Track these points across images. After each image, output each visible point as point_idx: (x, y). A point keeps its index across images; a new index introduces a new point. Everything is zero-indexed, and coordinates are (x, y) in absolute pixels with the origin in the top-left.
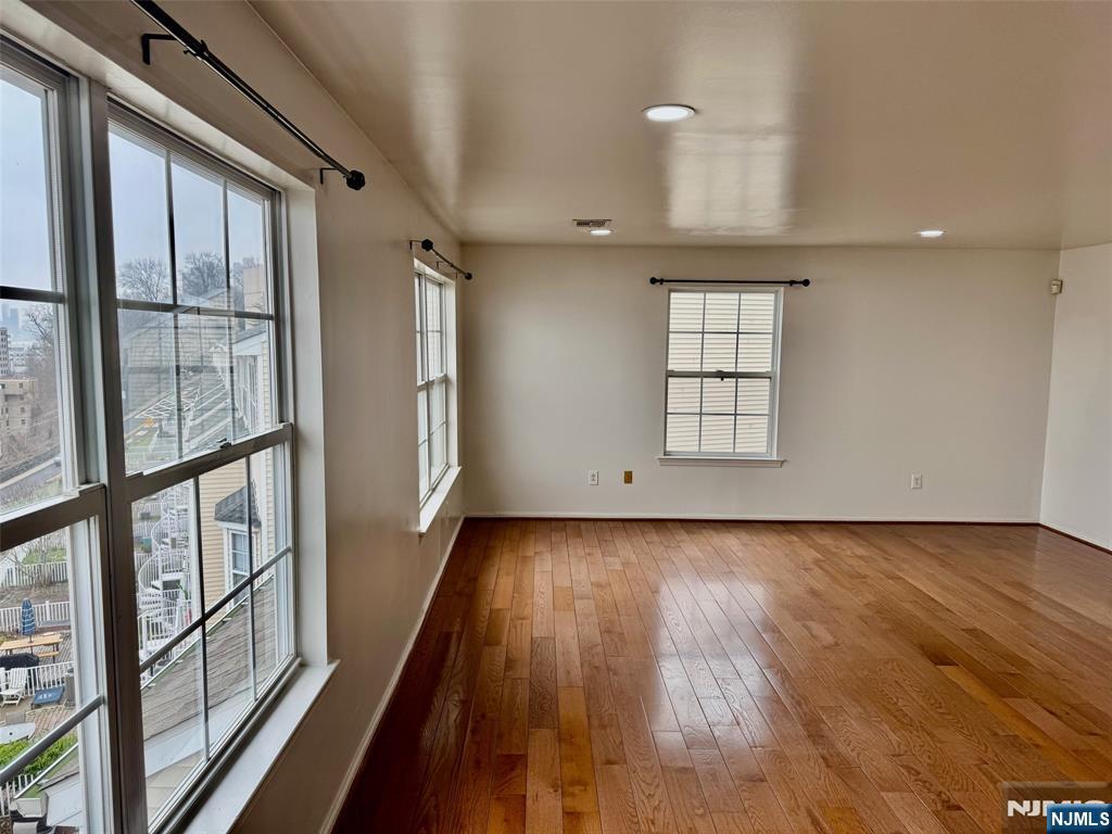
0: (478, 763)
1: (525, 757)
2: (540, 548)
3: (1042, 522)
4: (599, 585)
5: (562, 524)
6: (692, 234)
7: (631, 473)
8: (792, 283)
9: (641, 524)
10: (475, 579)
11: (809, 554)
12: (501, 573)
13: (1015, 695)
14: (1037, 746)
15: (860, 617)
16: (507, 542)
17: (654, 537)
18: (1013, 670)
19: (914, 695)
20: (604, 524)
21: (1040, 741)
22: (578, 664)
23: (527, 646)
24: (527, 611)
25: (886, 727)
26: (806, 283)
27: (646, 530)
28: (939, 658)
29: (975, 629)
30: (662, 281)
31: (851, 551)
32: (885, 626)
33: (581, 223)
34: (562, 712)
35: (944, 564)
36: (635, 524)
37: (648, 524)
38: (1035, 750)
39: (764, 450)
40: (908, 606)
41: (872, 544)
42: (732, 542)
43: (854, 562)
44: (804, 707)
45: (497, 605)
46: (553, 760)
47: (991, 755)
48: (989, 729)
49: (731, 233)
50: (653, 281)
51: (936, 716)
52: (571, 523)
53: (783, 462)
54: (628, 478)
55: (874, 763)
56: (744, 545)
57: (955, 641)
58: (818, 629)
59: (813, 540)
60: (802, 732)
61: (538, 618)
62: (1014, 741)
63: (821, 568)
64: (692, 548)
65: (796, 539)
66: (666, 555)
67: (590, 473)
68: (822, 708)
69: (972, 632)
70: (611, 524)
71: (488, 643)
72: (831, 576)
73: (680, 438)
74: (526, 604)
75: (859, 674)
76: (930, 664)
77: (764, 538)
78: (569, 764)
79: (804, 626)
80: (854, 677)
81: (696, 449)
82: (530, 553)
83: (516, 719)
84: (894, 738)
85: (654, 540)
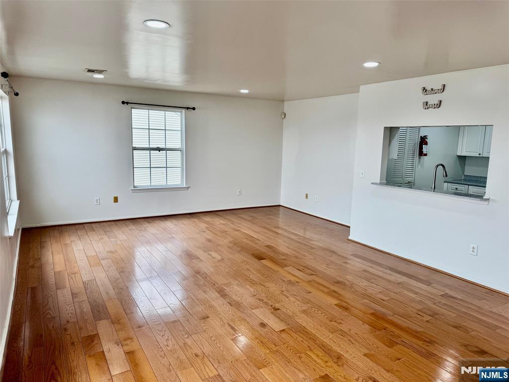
0: (73, 344)
1: (97, 335)
2: (73, 238)
3: (281, 205)
4: (111, 252)
5: (82, 226)
6: (145, 81)
7: (117, 197)
8: (188, 108)
9: (125, 221)
10: (40, 259)
11: (203, 226)
12: (54, 253)
13: (286, 266)
14: (297, 282)
15: (229, 247)
16: (52, 238)
17: (132, 227)
18: (284, 258)
19: (255, 273)
20: (105, 224)
21: (298, 280)
22: (111, 288)
23: (81, 285)
24: (76, 270)
25: (248, 286)
26: (194, 109)
27: (128, 224)
28: (260, 258)
29: (269, 246)
30: (127, 103)
31: (218, 221)
32: (239, 249)
33: (89, 71)
34: (110, 310)
35: (254, 223)
36: (121, 222)
37: (127, 221)
38: (297, 283)
39: (180, 183)
40: (245, 240)
41: (226, 219)
42: (169, 224)
43: (221, 226)
44: (216, 285)
45: (58, 269)
46: (112, 332)
47: (284, 288)
48: (282, 280)
49: (164, 83)
50: (123, 103)
51: (264, 278)
52: (87, 225)
53: (188, 188)
54: (116, 200)
55: (247, 300)
56: (175, 225)
57: (264, 251)
58: (214, 254)
59: (203, 220)
60: (218, 295)
61: (83, 272)
62: (290, 282)
63: (209, 230)
64: (152, 229)
65: (196, 220)
66: (141, 234)
67: (95, 198)
68: (224, 284)
69: (268, 246)
70: (109, 223)
71: (58, 288)
72: (215, 233)
73: (141, 179)
74: (74, 267)
75: (234, 269)
76: (257, 260)
77: (184, 222)
78: (121, 333)
79: (209, 254)
80: (232, 270)
81: (149, 184)
82: (68, 242)
83: (87, 319)
84: (251, 289)
85: (133, 228)
